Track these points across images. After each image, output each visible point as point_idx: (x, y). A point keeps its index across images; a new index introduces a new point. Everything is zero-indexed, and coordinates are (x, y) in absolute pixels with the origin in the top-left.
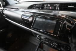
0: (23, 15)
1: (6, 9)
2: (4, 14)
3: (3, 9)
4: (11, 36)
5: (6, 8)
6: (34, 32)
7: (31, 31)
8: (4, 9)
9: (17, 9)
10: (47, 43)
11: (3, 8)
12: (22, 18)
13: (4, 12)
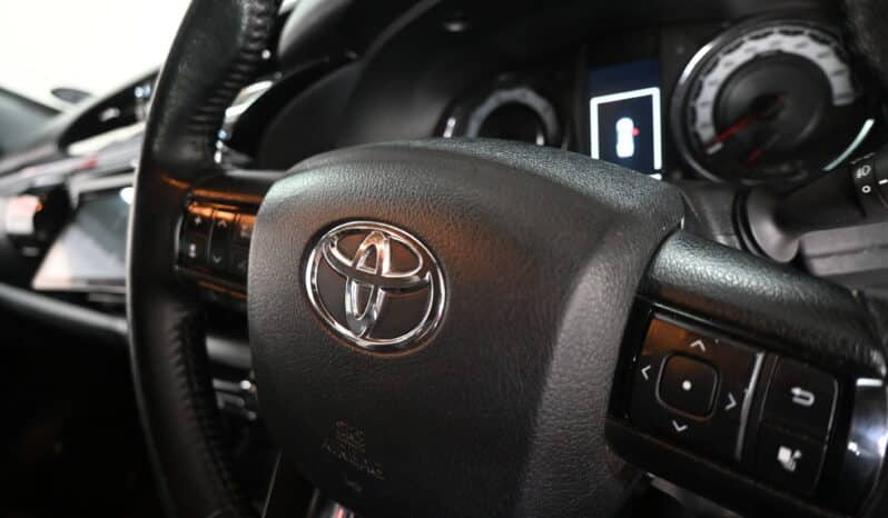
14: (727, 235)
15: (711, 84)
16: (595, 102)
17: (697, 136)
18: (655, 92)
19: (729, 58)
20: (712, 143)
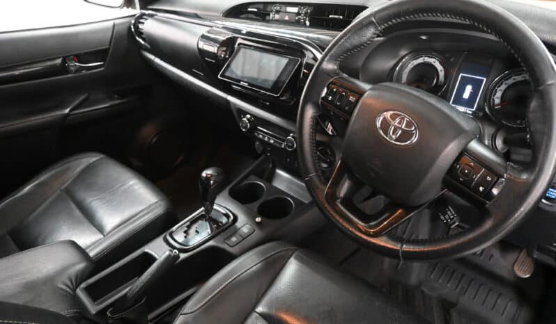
0: (203, 37)
1: (151, 16)
2: (140, 34)
3: (141, 16)
4: (155, 140)
5: (150, 12)
6: (235, 105)
7: (228, 101)
8: (145, 14)
9: (196, 16)
10: (272, 141)
11: (141, 8)
12: (199, 48)
13: (140, 26)
14: (489, 140)
15: (506, 84)
16: (461, 75)
17: (494, 100)
18: (485, 79)
19: (516, 77)
20: (498, 105)
